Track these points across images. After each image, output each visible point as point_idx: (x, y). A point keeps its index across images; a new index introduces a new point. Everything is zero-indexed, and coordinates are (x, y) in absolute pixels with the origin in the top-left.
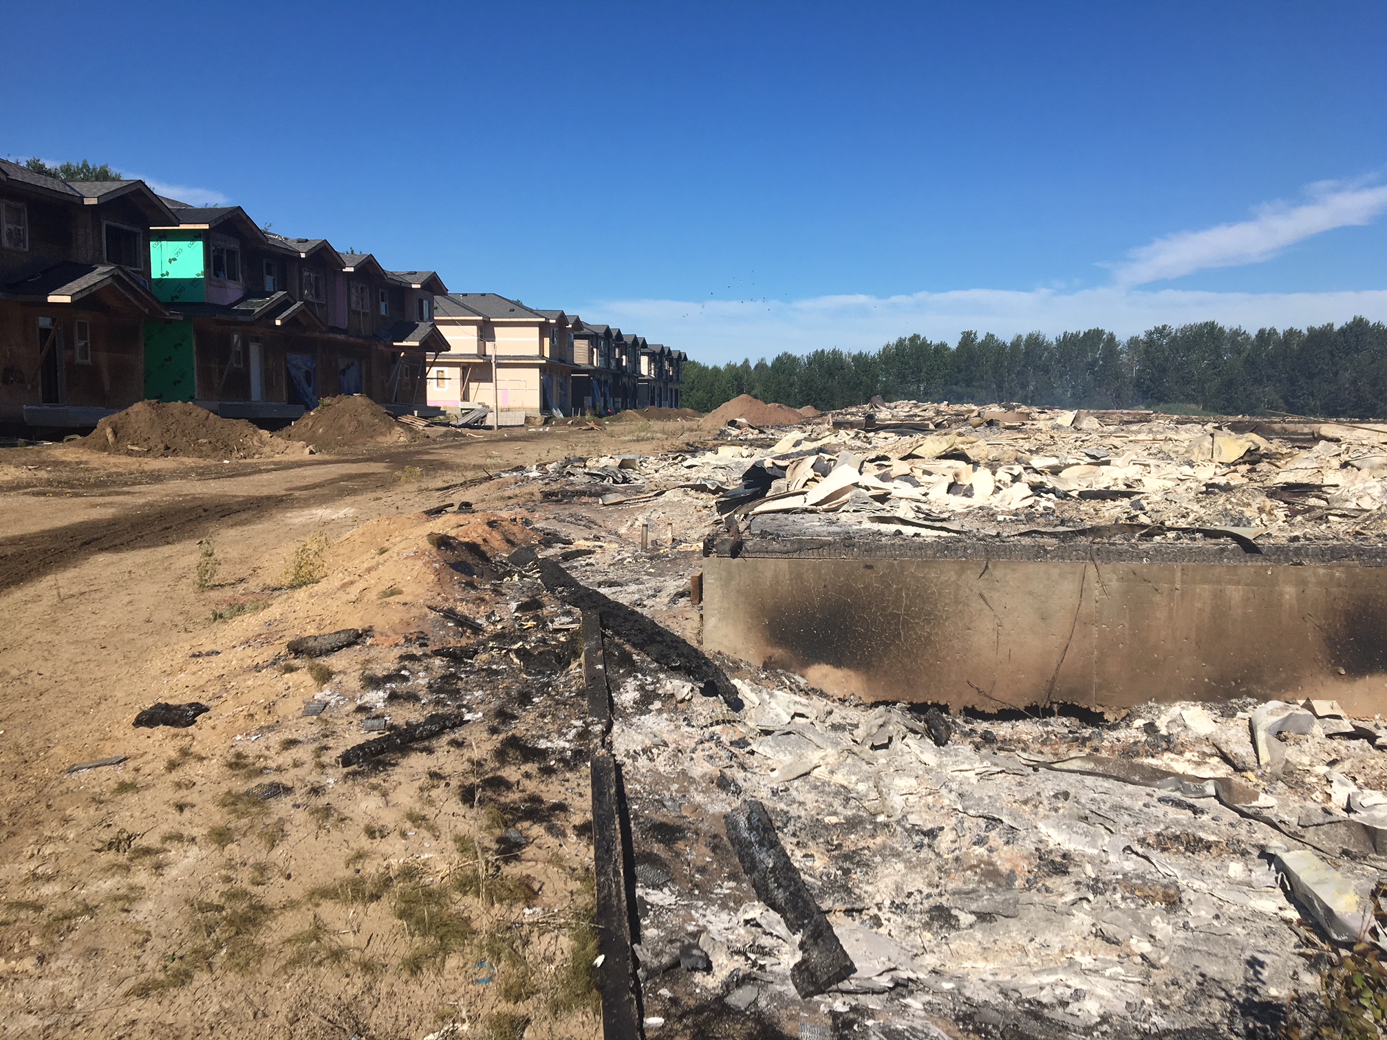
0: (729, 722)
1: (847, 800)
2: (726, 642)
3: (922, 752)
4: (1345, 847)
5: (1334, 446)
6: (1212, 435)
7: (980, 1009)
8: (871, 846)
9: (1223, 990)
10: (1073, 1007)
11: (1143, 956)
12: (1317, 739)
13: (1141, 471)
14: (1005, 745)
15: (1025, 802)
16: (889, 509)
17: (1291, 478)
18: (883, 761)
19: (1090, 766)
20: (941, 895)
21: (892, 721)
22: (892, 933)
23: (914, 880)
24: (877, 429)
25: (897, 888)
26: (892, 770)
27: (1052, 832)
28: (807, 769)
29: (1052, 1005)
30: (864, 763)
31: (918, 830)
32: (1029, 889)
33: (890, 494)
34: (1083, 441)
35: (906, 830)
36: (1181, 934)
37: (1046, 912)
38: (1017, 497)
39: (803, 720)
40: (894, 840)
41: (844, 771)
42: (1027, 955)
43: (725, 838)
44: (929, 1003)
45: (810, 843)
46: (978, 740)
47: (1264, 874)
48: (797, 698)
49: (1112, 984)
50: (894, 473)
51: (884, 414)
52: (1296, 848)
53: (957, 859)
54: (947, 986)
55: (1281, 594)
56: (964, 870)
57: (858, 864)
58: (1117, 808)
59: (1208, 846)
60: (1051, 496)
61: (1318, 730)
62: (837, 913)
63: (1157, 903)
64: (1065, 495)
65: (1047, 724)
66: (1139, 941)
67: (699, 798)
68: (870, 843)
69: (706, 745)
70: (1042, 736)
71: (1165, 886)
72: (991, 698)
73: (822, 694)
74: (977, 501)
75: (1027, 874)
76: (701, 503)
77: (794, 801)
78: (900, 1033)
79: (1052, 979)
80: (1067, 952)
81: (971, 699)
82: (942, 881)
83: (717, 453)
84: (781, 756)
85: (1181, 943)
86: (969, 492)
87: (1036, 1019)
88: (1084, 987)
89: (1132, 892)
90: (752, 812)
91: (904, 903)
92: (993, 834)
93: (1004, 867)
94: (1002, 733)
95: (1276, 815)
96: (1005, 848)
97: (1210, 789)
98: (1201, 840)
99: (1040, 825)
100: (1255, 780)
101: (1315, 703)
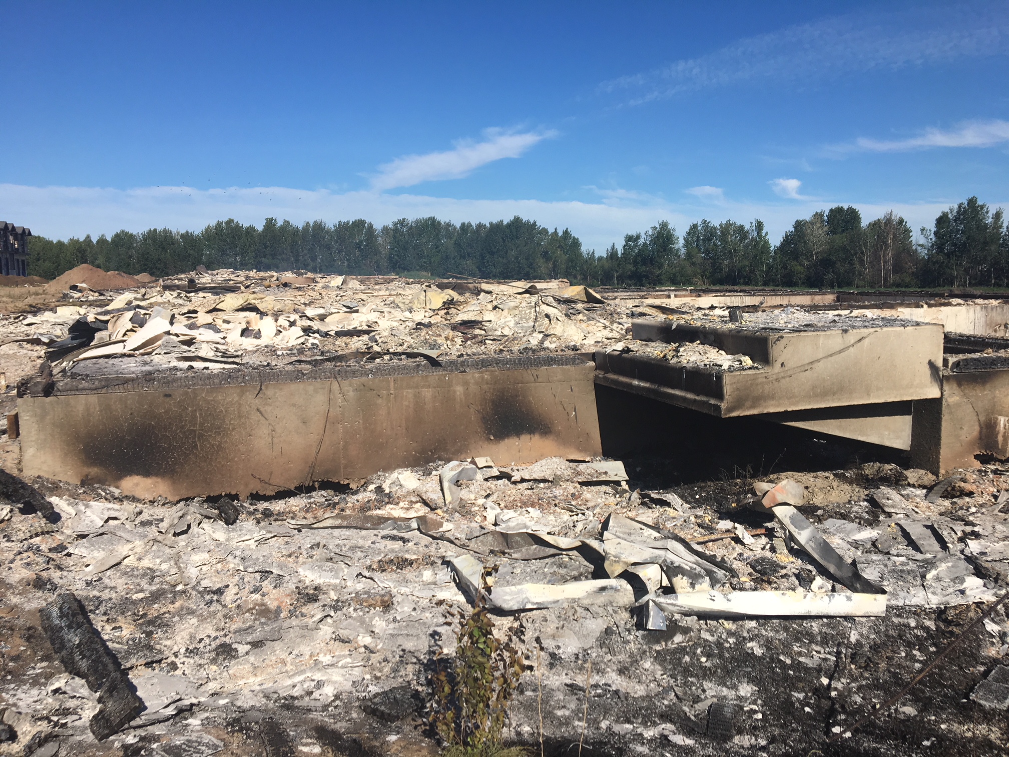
0: (48, 533)
1: (153, 578)
2: (45, 468)
3: (214, 532)
4: (492, 548)
5: (489, 296)
6: (425, 291)
7: (248, 713)
8: (172, 610)
9: (416, 657)
10: (316, 695)
11: (366, 647)
12: (479, 483)
13: (378, 316)
14: (280, 517)
15: (290, 556)
16: (194, 350)
17: (466, 317)
18: (183, 543)
19: (338, 522)
20: (225, 635)
21: (190, 512)
22: (186, 673)
23: (205, 628)
24: (197, 291)
25: (191, 637)
26: (190, 549)
27: (308, 573)
28: (118, 560)
29: (302, 697)
30: (167, 548)
31: (209, 591)
32: (290, 617)
33: (195, 339)
34: (341, 296)
35: (200, 592)
36: (392, 626)
37: (301, 631)
38: (293, 337)
39: (116, 522)
40: (190, 602)
41: (150, 556)
42: (286, 665)
43: (40, 628)
44: (207, 718)
45: (119, 618)
46: (259, 516)
47: (444, 575)
48: (111, 505)
49: (343, 671)
50: (199, 323)
51: (206, 279)
52: (464, 554)
53: (238, 607)
54: (222, 702)
55: (455, 392)
56: (243, 614)
57: (159, 626)
58: (353, 548)
59: (411, 564)
60: (316, 335)
61: (479, 476)
62: (139, 668)
63: (378, 608)
64: (326, 334)
65: (310, 497)
66: (364, 637)
67: (15, 600)
68: (171, 608)
69: (25, 555)
70: (306, 506)
71: (383, 596)
72: (270, 484)
73: (134, 499)
74: (264, 341)
75: (289, 606)
76: (36, 354)
77: (106, 587)
78: (178, 747)
79: (302, 678)
80: (314, 656)
81: (255, 487)
82: (227, 625)
83: (56, 312)
84: (96, 554)
85: (391, 632)
86: (258, 335)
87: (288, 709)
88: (324, 678)
89: (361, 604)
90: (63, 603)
91: (196, 648)
92: (264, 584)
93: (272, 605)
94: (278, 508)
95: (453, 535)
96: (274, 591)
97: (414, 525)
98: (406, 560)
99: (300, 570)
100: (442, 514)
101: (477, 460)
